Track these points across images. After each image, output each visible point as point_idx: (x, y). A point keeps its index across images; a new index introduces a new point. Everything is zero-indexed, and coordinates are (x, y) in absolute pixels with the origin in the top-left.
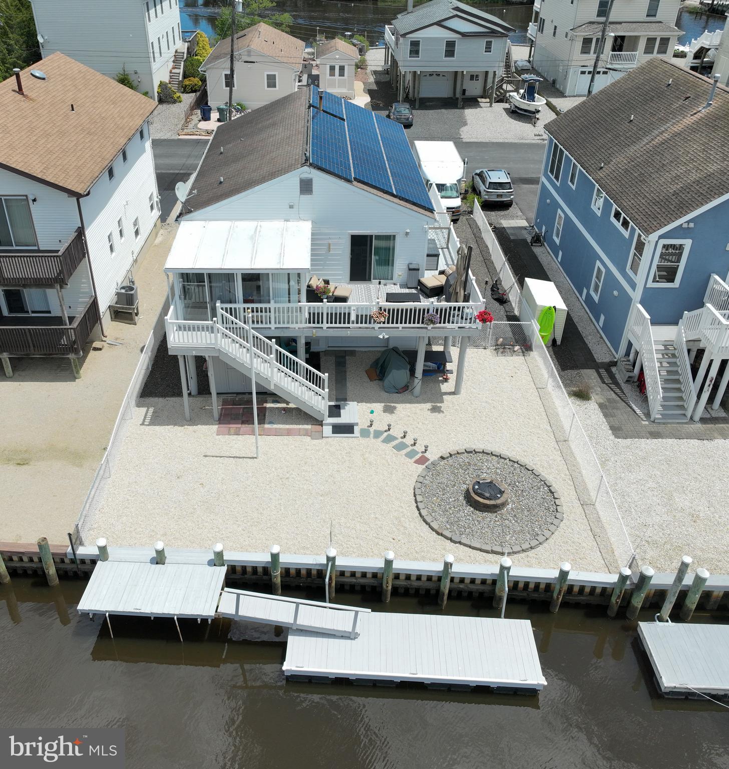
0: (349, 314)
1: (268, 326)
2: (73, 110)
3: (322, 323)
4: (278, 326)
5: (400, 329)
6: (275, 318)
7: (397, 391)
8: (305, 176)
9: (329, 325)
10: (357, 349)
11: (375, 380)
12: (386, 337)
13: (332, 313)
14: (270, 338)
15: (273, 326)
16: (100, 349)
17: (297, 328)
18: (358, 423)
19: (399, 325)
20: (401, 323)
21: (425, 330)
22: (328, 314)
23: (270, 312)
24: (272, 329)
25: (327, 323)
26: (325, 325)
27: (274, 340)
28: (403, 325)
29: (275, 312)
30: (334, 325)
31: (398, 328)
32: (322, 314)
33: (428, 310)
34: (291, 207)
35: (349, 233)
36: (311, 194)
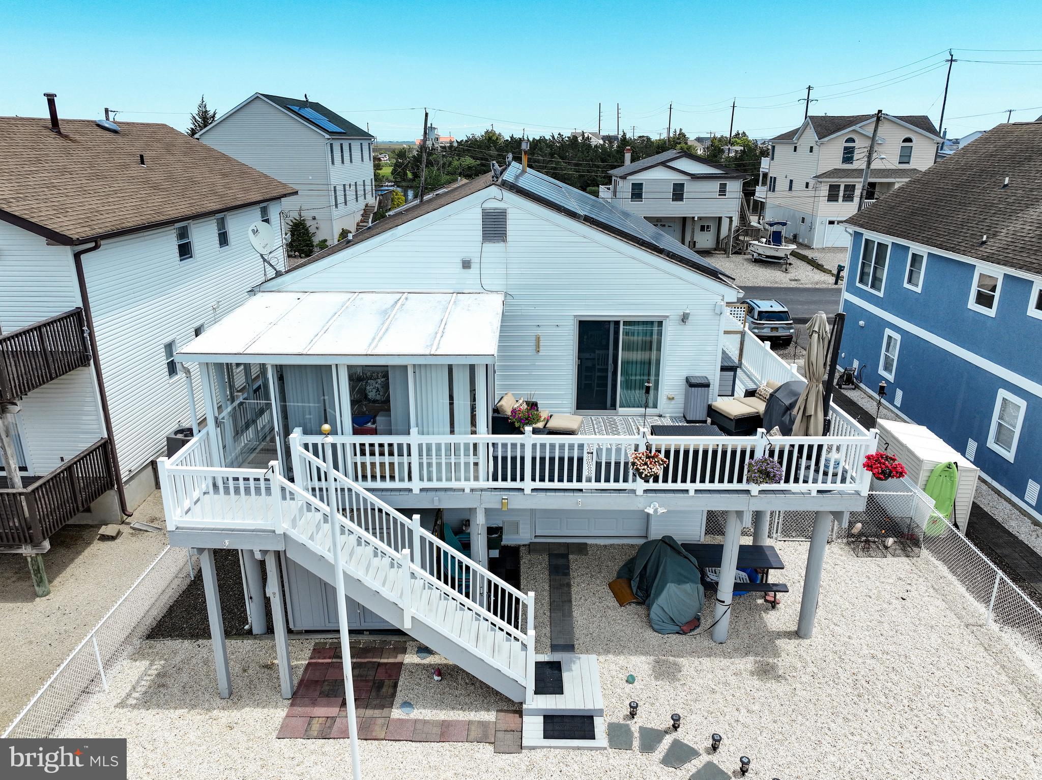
0: (580, 460)
1: (406, 485)
2: (143, 163)
3: (522, 479)
4: (426, 484)
5: (692, 493)
6: (421, 465)
7: (677, 628)
8: (492, 205)
9: (538, 484)
10: (589, 541)
11: (630, 603)
12: (661, 510)
13: (545, 458)
14: (408, 513)
15: (416, 485)
16: (113, 538)
17: (467, 491)
18: (601, 711)
19: (688, 485)
20: (693, 480)
21: (744, 496)
22: (534, 459)
23: (409, 455)
24: (414, 492)
25: (533, 479)
26: (528, 485)
27: (417, 517)
28: (698, 485)
29: (420, 455)
30: (547, 484)
31: (687, 491)
32: (522, 459)
33: (752, 453)
34: (466, 265)
35: (575, 316)
36: (504, 241)
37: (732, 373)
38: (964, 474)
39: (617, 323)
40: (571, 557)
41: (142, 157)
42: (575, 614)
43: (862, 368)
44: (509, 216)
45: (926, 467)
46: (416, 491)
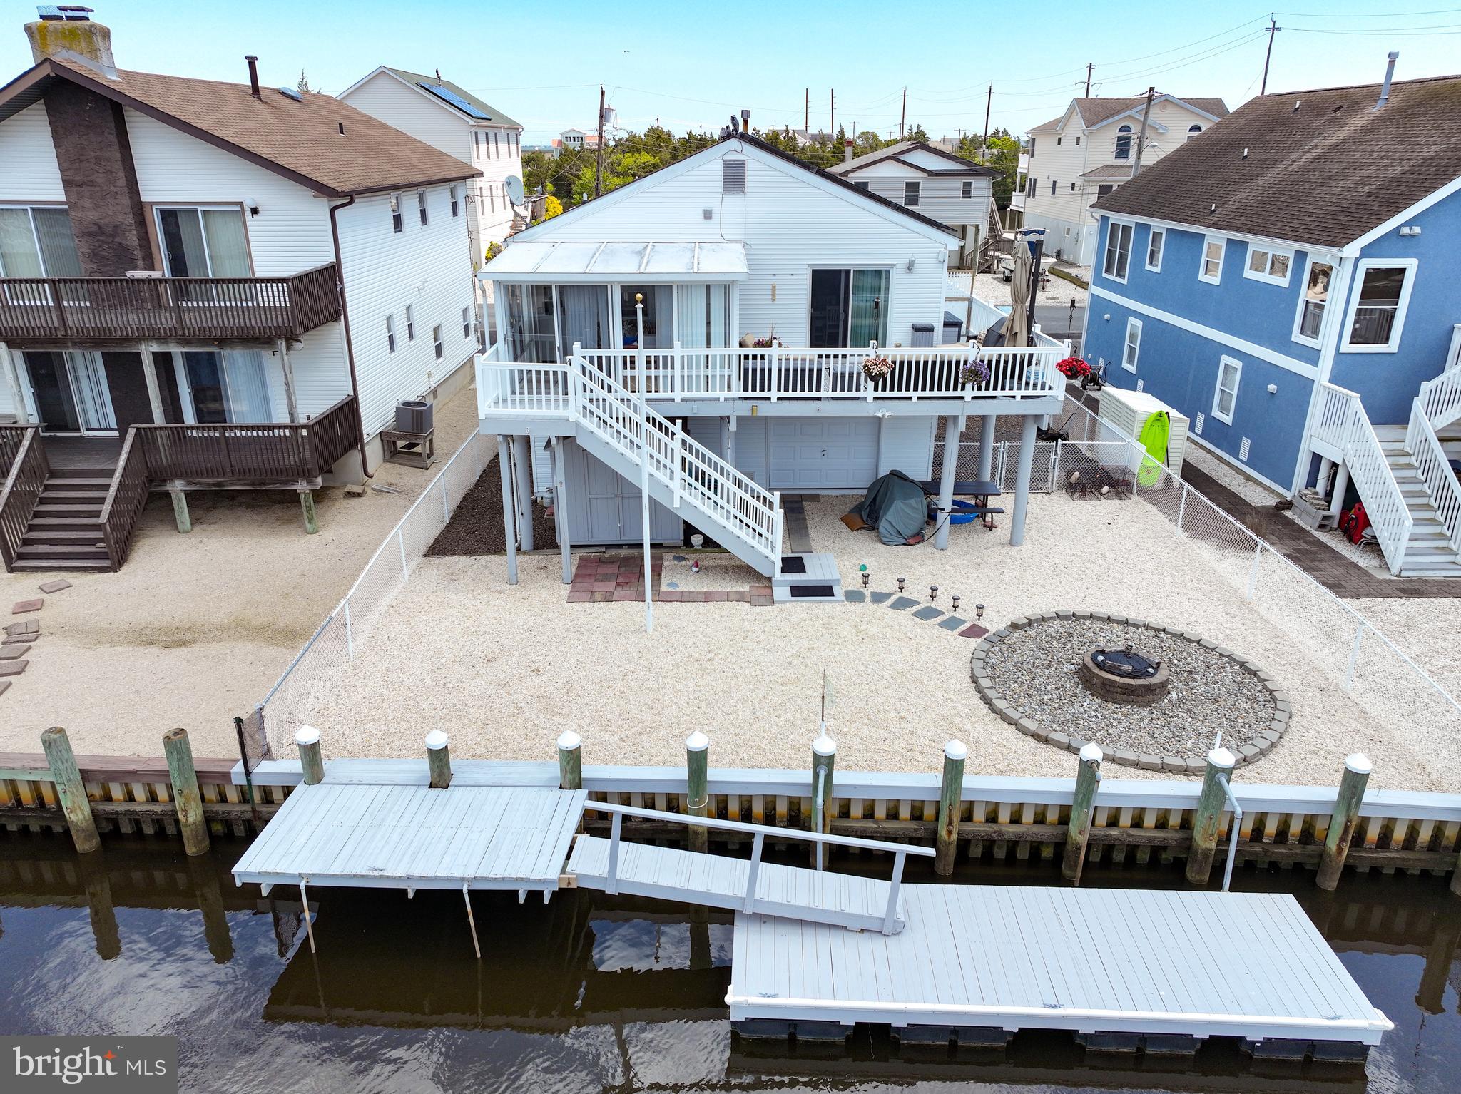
0: (819, 371)
1: (669, 395)
2: (342, 132)
3: (769, 390)
4: (687, 395)
5: (915, 399)
6: (682, 377)
7: (904, 541)
8: (733, 156)
9: (783, 394)
10: (821, 492)
11: (861, 528)
12: (888, 414)
13: (788, 369)
14: (672, 420)
15: (678, 395)
16: (359, 495)
17: (722, 399)
18: (839, 580)
19: (911, 393)
20: (916, 389)
21: (958, 402)
22: (780, 370)
23: (672, 368)
24: (676, 401)
25: (779, 390)
26: (774, 394)
27: (679, 422)
28: (920, 393)
29: (682, 368)
30: (790, 394)
31: (910, 398)
32: (770, 370)
33: (966, 363)
34: (708, 215)
35: (809, 265)
36: (743, 191)
37: (957, 329)
38: (1176, 424)
39: (848, 272)
40: (804, 503)
41: (341, 125)
42: (811, 536)
43: (1107, 364)
44: (748, 168)
45: (1139, 418)
46: (678, 400)
